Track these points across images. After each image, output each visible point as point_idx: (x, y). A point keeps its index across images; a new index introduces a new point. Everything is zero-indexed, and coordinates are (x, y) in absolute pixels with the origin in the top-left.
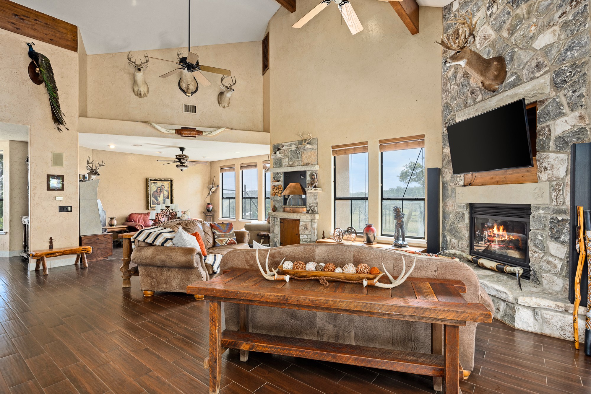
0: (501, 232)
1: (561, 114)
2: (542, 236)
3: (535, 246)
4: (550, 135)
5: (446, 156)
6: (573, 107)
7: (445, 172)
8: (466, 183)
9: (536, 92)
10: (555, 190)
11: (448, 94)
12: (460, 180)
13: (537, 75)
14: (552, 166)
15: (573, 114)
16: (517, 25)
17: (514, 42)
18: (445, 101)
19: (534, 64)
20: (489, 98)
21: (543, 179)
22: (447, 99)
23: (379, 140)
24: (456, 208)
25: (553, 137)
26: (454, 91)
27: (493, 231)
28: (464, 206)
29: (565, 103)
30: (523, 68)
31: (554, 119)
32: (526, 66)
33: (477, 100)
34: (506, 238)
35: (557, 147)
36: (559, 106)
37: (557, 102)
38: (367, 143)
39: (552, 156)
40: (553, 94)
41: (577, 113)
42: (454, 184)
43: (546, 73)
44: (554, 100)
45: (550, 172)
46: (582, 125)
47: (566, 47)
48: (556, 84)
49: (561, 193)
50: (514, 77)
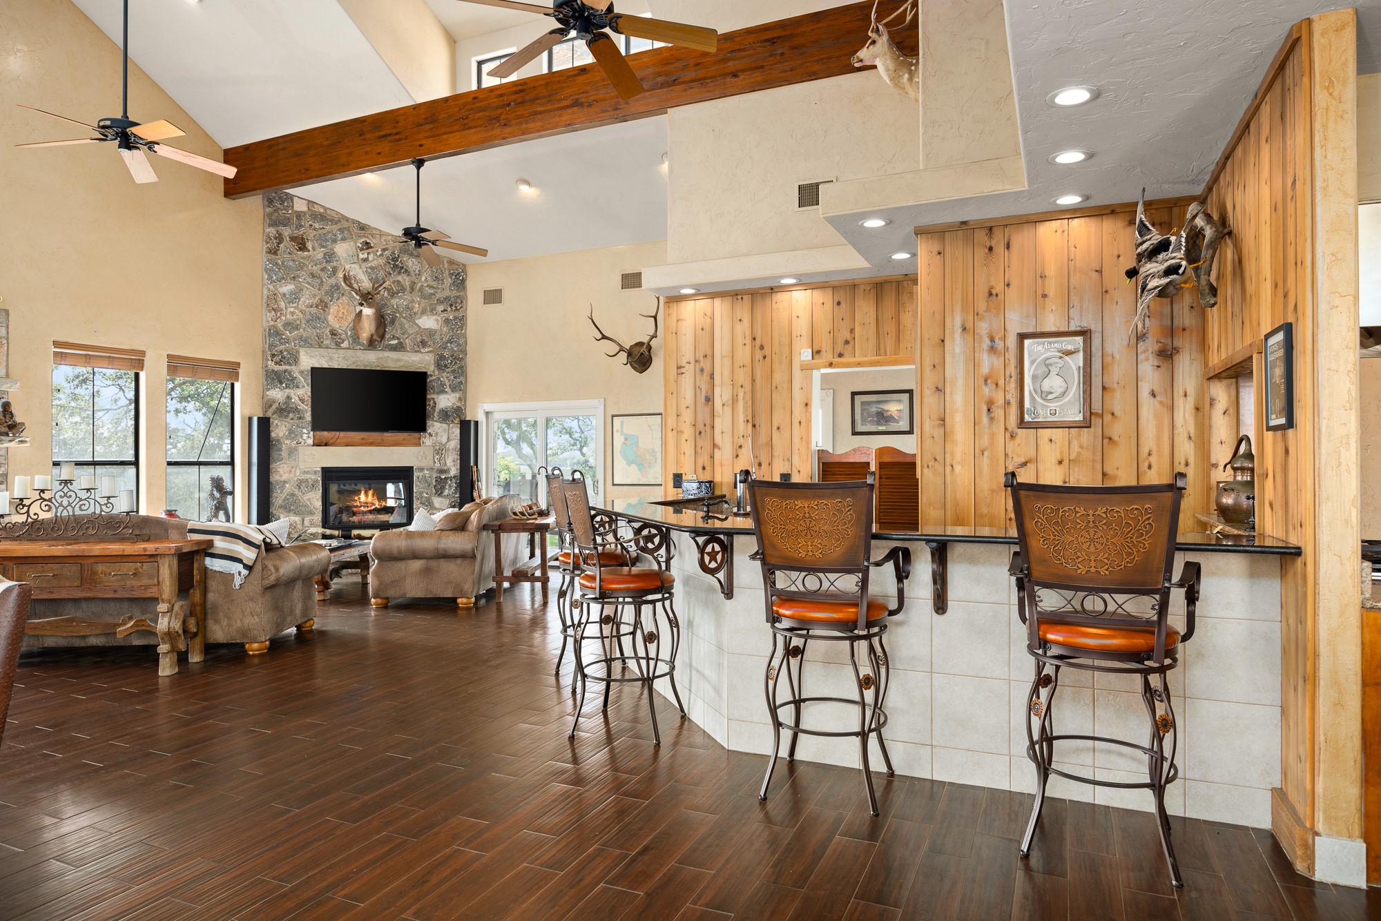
0: (370, 499)
1: (443, 392)
2: (427, 494)
3: (421, 503)
4: (435, 406)
5: (274, 403)
6: (454, 389)
7: (275, 424)
8: (316, 442)
9: (423, 365)
10: (438, 454)
11: (279, 315)
12: (309, 437)
13: (422, 350)
14: (437, 434)
15: (454, 395)
16: (399, 292)
17: (395, 307)
18: (272, 323)
19: (419, 340)
20: (360, 349)
21: (427, 444)
22: (276, 321)
23: (168, 353)
24: (298, 474)
25: (437, 410)
26: (295, 317)
27: (359, 498)
28: (315, 472)
29: (448, 384)
30: (407, 338)
31: (438, 394)
32: (410, 337)
33: (342, 345)
34: (377, 506)
35: (440, 418)
36: (443, 385)
37: (441, 381)
38: (143, 353)
39: (437, 425)
40: (437, 373)
41: (457, 395)
42: (295, 442)
43: (429, 352)
44: (439, 379)
45: (435, 438)
46: (459, 404)
47: (447, 339)
48: (438, 365)
49: (443, 456)
50: (396, 342)
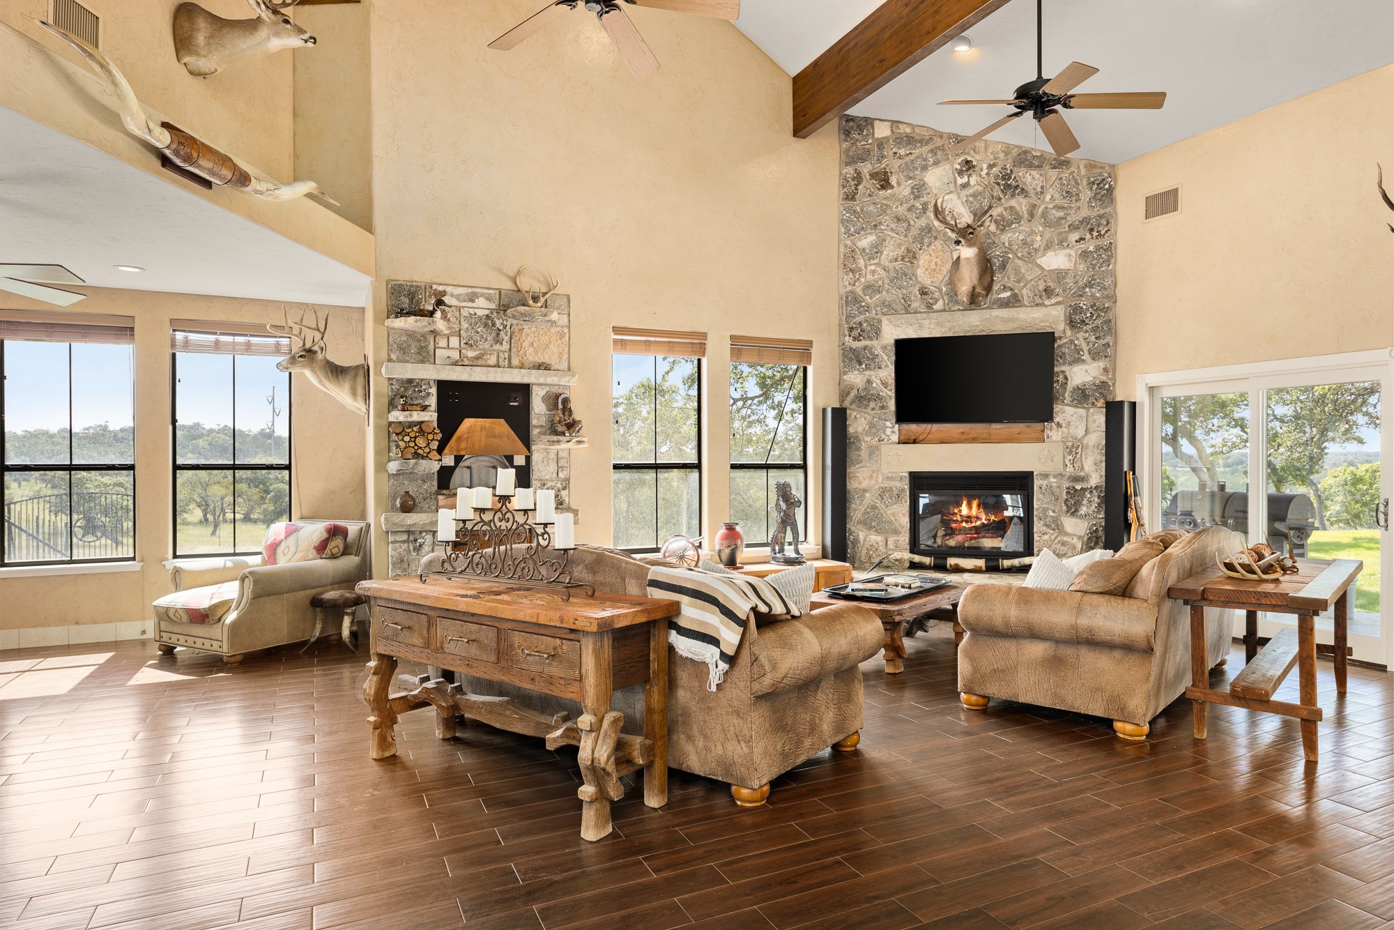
0: (974, 512)
1: (1078, 361)
2: (1054, 511)
3: (1045, 525)
4: (1066, 383)
5: (852, 389)
6: (1095, 356)
7: (853, 416)
8: (902, 438)
9: (1048, 324)
10: (1070, 453)
11: (857, 276)
12: (893, 432)
13: (1047, 302)
14: (1069, 423)
15: (1095, 364)
16: (1012, 223)
17: (1007, 244)
18: (850, 288)
19: (1041, 287)
20: (959, 310)
21: (1054, 438)
22: (854, 285)
23: (731, 334)
24: (880, 481)
25: (1069, 387)
26: (876, 277)
27: (960, 511)
28: (901, 478)
29: (1085, 348)
30: (1025, 286)
31: (1070, 364)
32: (1029, 285)
33: (934, 307)
34: (984, 521)
35: (1074, 399)
36: (1078, 350)
37: (1076, 345)
38: (704, 335)
39: (1070, 410)
40: (1069, 333)
41: (1101, 364)
42: (876, 439)
43: (1058, 303)
44: (1072, 342)
45: (1066, 430)
46: (1104, 378)
47: (1085, 281)
48: (1071, 322)
49: (1078, 456)
50: (1008, 294)
